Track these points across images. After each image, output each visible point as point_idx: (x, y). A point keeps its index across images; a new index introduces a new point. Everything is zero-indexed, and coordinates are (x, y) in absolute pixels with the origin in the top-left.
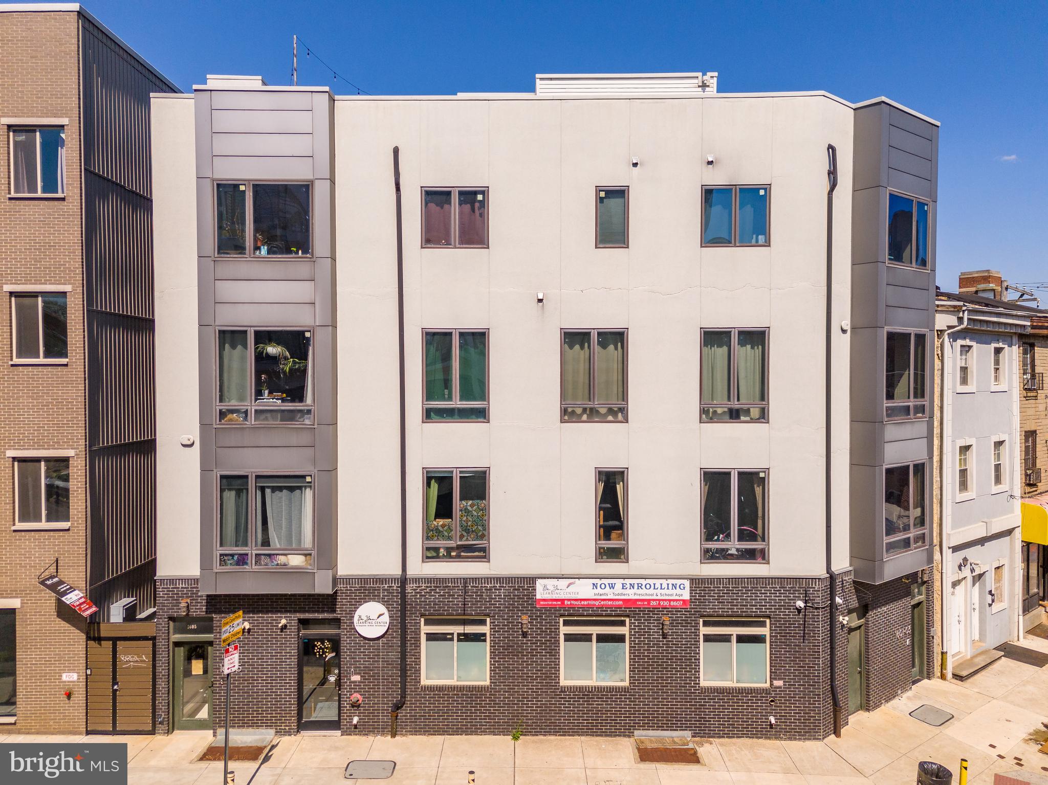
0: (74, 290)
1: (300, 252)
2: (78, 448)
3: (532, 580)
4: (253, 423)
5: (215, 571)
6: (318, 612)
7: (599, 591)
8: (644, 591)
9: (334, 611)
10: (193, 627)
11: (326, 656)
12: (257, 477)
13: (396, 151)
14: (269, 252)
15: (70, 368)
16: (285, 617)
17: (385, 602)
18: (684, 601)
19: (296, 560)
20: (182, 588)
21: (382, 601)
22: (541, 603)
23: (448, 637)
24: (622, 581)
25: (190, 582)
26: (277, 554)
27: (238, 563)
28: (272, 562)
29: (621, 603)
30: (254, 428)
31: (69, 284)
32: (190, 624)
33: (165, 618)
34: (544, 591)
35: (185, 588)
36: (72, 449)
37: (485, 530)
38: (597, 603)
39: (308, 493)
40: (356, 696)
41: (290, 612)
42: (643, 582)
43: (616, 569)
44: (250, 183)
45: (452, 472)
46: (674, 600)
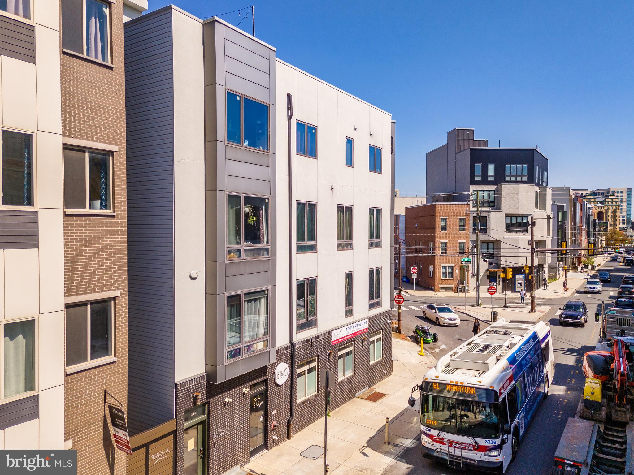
0: (119, 150)
1: (261, 147)
2: (122, 289)
3: (330, 332)
4: (244, 258)
5: (225, 364)
6: (259, 378)
7: (348, 331)
8: (358, 327)
9: (265, 375)
10: (194, 413)
11: (259, 405)
12: (246, 294)
13: (289, 95)
14: (249, 145)
15: (117, 219)
16: (245, 387)
17: (285, 361)
18: (366, 329)
19: (260, 345)
20: (193, 386)
21: (284, 361)
22: (334, 343)
23: (303, 373)
24: (353, 325)
25: (197, 380)
26: (252, 344)
27: (233, 356)
28: (250, 350)
29: (352, 335)
30: (244, 261)
31: (116, 145)
32: (192, 412)
33: (183, 413)
34: (335, 336)
35: (195, 385)
36: (118, 289)
37: (315, 310)
38: (347, 337)
39: (263, 301)
40: (275, 423)
41: (246, 383)
42: (357, 323)
43: (350, 319)
44: (242, 96)
45: (305, 281)
46: (364, 329)
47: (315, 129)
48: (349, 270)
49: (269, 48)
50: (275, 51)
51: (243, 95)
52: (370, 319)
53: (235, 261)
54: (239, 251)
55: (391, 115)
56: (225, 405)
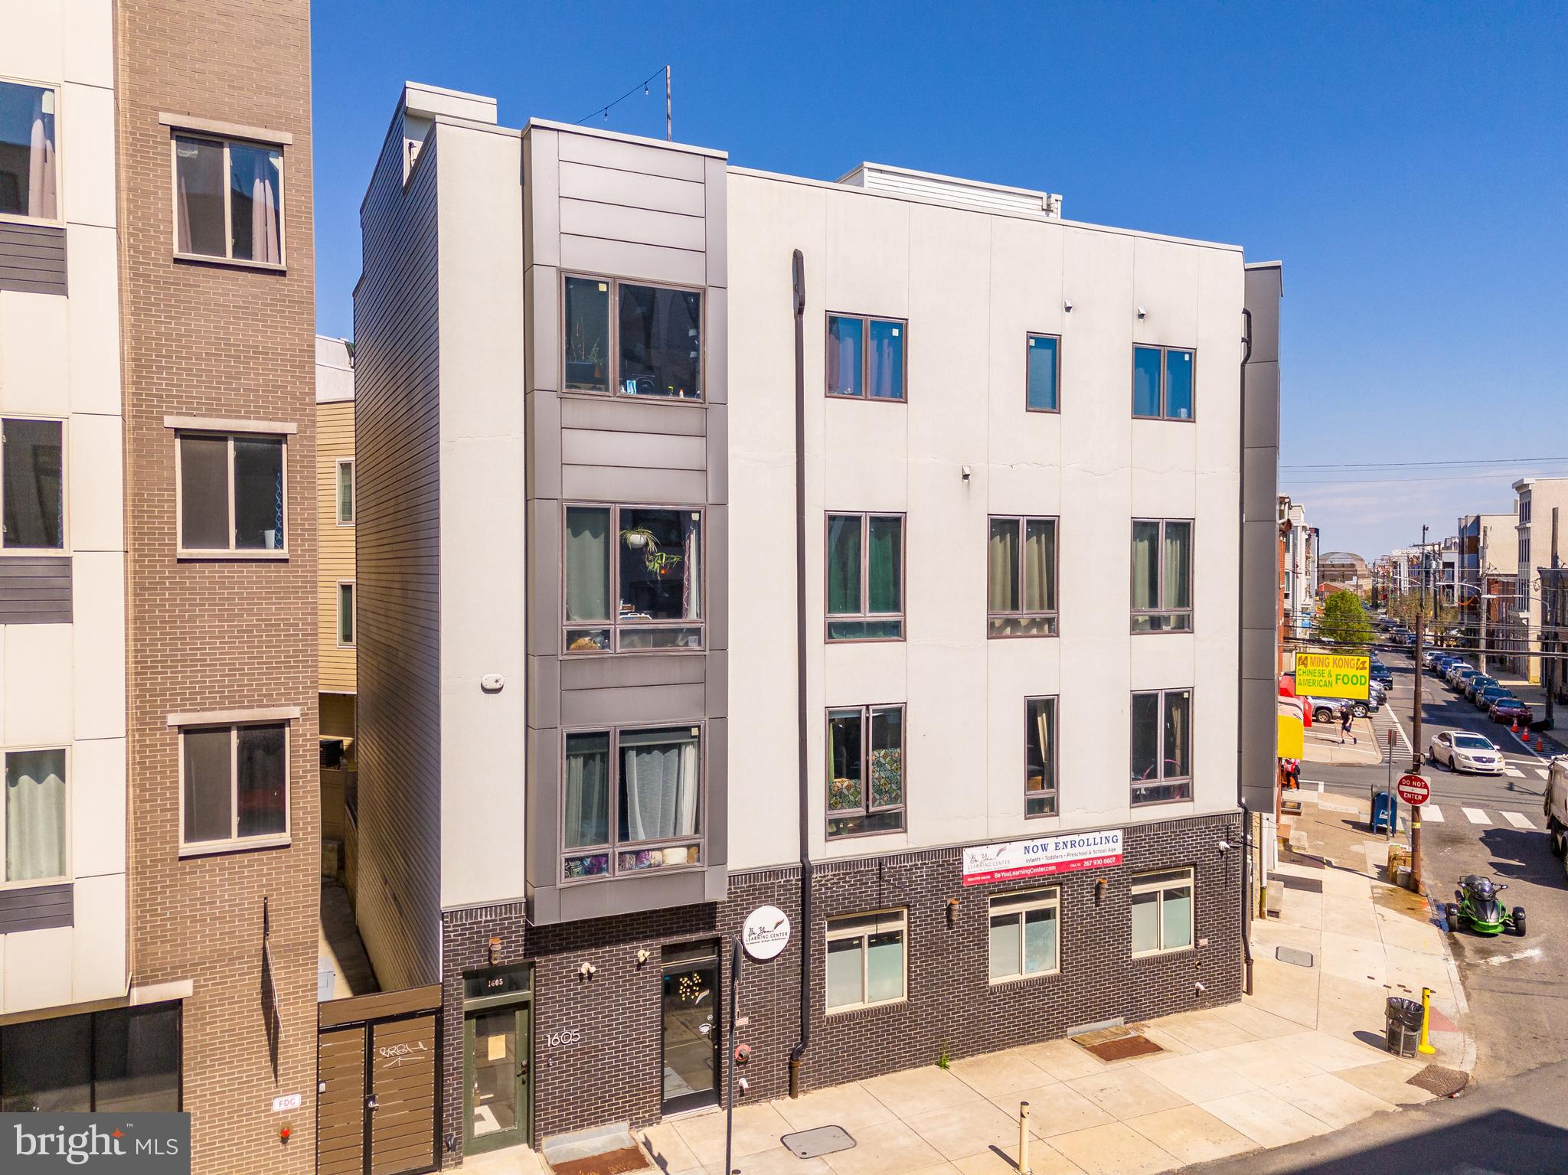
0: (299, 431)
1: (681, 393)
2: (306, 704)
3: (958, 850)
4: (618, 651)
5: (559, 886)
6: (690, 931)
7: (1032, 855)
8: (1078, 849)
9: (712, 927)
10: (498, 982)
11: (696, 998)
12: (622, 733)
13: (798, 258)
14: (640, 389)
15: (293, 566)
16: (643, 946)
17: (781, 903)
18: (1117, 856)
19: (676, 856)
20: (486, 921)
21: (778, 904)
22: (969, 880)
23: (855, 942)
24: (1054, 840)
25: (498, 911)
26: (648, 850)
27: (588, 871)
28: (642, 862)
29: (1054, 868)
30: (618, 657)
31: (292, 420)
32: (492, 978)
33: (458, 975)
34: (973, 864)
35: (492, 921)
36: (295, 705)
37: (900, 789)
38: (1028, 872)
39: (690, 754)
40: (744, 1049)
41: (651, 937)
42: (1076, 838)
43: (1042, 824)
44: (615, 282)
45: (860, 712)
46: (1107, 857)
47: (899, 326)
48: (1042, 690)
49: (705, 156)
50: (725, 159)
51: (615, 278)
52: (1131, 832)
53: (590, 656)
54: (606, 634)
55: (1241, 248)
56: (581, 979)
